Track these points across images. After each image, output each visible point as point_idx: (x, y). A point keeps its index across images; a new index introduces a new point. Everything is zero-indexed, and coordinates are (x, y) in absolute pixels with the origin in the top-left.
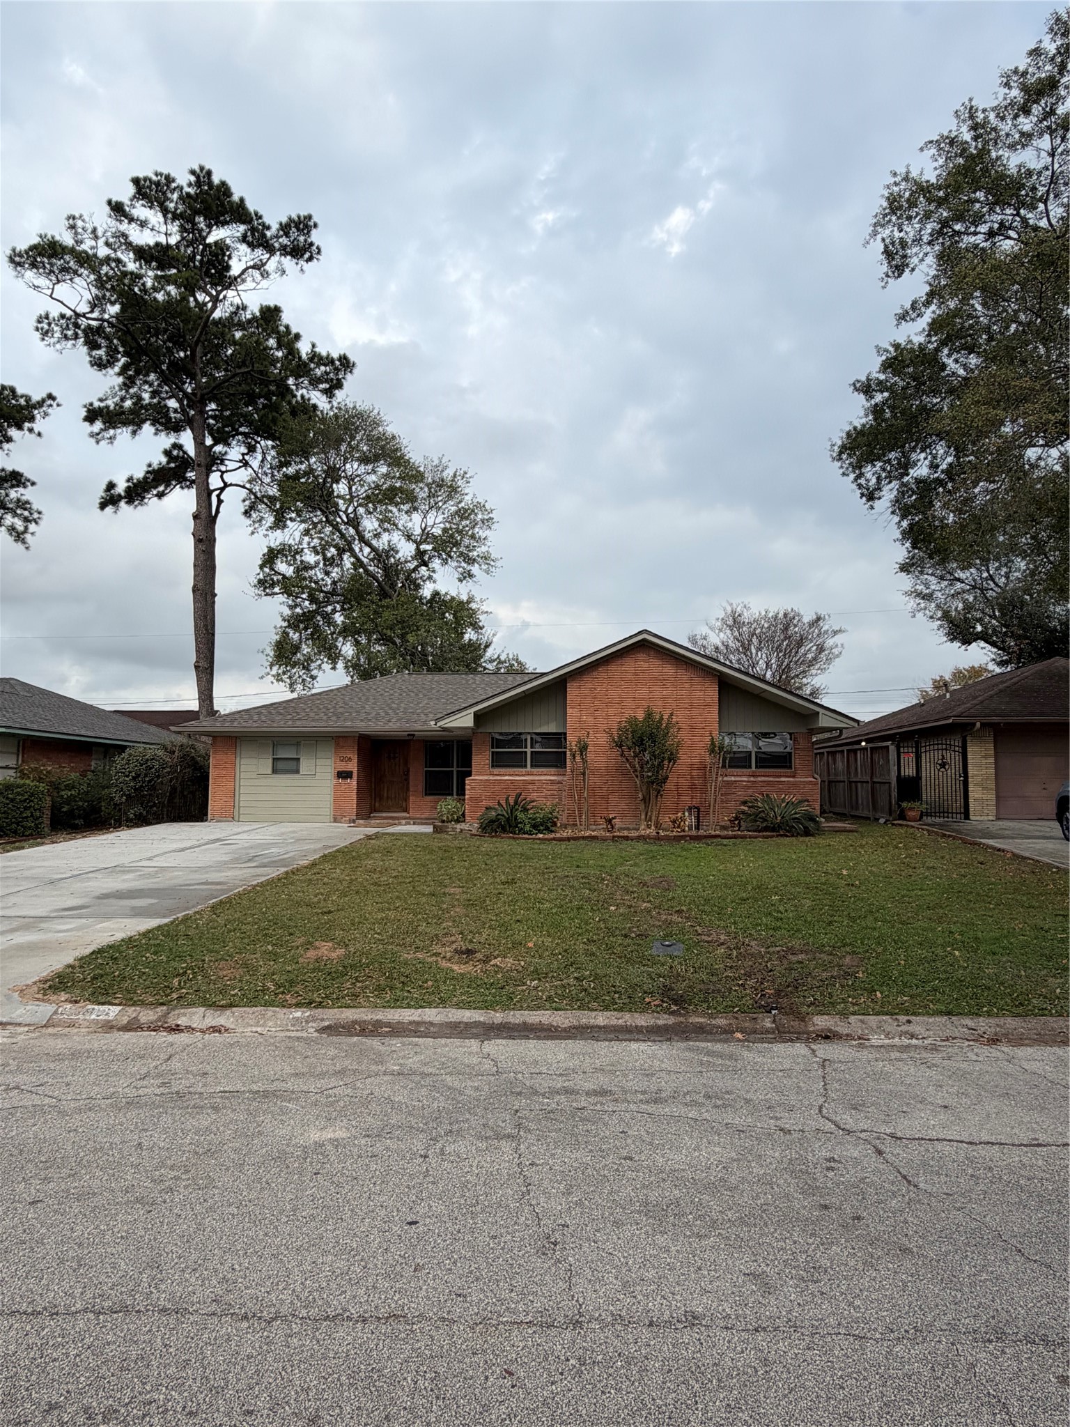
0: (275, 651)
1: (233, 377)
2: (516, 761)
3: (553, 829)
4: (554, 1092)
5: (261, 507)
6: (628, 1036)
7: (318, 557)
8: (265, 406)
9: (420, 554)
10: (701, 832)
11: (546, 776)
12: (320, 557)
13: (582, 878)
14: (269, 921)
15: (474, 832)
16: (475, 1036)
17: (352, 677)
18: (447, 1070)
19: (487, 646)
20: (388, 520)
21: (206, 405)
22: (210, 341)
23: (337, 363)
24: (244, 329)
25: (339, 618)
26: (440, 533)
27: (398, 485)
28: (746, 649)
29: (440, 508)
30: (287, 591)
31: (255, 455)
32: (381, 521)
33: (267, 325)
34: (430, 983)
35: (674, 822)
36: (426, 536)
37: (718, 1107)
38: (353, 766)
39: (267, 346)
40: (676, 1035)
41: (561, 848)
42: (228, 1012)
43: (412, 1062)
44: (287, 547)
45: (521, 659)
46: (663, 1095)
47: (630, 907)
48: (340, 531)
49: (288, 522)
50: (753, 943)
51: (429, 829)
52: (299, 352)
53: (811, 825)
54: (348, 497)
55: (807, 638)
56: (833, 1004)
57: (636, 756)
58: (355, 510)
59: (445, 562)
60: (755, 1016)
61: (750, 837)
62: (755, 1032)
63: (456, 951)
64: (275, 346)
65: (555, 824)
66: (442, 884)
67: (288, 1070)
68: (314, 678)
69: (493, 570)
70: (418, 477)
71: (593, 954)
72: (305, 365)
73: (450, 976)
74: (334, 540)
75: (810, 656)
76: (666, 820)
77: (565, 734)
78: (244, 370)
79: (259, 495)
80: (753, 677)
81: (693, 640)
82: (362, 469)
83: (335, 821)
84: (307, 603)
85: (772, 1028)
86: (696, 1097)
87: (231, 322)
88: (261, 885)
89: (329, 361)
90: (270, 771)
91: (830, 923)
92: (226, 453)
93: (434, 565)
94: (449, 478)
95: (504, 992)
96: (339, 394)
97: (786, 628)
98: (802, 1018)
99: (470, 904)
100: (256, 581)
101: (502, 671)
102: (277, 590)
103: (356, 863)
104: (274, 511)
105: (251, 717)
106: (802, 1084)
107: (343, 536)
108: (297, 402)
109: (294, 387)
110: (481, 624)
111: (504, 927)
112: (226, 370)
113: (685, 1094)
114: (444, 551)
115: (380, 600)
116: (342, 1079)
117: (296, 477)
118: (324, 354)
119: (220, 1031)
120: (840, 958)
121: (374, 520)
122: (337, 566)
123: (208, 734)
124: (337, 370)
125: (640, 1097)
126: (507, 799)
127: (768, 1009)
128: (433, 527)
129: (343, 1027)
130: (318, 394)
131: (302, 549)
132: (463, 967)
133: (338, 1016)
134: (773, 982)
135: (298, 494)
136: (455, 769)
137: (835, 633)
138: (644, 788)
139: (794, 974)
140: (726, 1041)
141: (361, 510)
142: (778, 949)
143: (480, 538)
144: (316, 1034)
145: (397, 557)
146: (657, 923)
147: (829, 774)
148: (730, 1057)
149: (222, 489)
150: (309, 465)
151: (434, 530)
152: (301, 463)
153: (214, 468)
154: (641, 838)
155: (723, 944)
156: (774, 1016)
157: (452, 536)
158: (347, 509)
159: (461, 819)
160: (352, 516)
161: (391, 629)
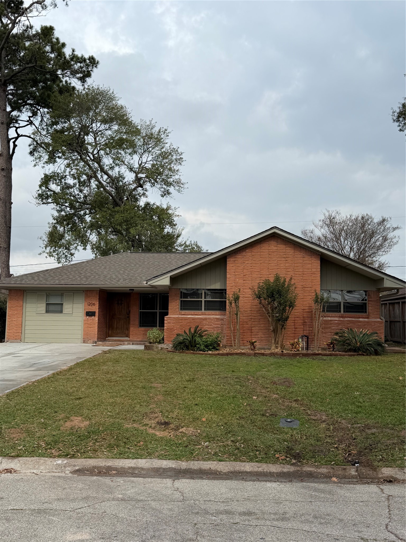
0: (49, 238)
1: (24, 69)
2: (196, 306)
3: (218, 348)
4: (219, 513)
5: (40, 149)
6: (265, 479)
7: (75, 181)
8: (43, 87)
9: (138, 180)
10: (309, 352)
11: (214, 315)
12: (76, 181)
13: (236, 378)
14: (42, 404)
15: (169, 349)
16: (170, 477)
17: (96, 254)
18: (152, 498)
19: (179, 236)
20: (118, 159)
21: (7, 87)
22: (10, 48)
23: (88, 61)
24: (31, 40)
25: (88, 218)
26: (150, 167)
27: (124, 137)
28: (338, 239)
29: (150, 152)
30: (56, 202)
31: (37, 117)
32: (114, 159)
33: (45, 37)
34: (142, 443)
35: (293, 345)
36: (142, 168)
37: (322, 524)
38: (95, 308)
39: (45, 51)
40: (295, 478)
41: (223, 359)
42: (16, 460)
43: (131, 492)
44: (56, 174)
45: (199, 244)
46: (288, 516)
47: (265, 397)
48: (89, 165)
49: (57, 159)
50: (343, 421)
51: (142, 347)
52: (64, 55)
53: (379, 349)
54: (94, 144)
55: (376, 232)
56: (395, 461)
57: (269, 303)
58: (98, 152)
59: (153, 185)
60: (345, 467)
61: (340, 355)
62: (345, 478)
63: (158, 423)
64: (50, 50)
65: (219, 345)
66: (149, 381)
67: (53, 496)
68: (72, 255)
69: (182, 190)
70: (137, 132)
71: (243, 426)
72: (68, 62)
73: (154, 438)
74: (85, 170)
75: (378, 243)
76: (288, 344)
77: (226, 290)
78: (30, 65)
79: (39, 142)
80: (342, 256)
81: (304, 233)
82: (103, 127)
83: (84, 342)
84: (68, 209)
85: (355, 475)
86: (308, 517)
87: (23, 36)
88: (38, 381)
89: (82, 60)
90: (44, 312)
91: (392, 410)
92: (19, 116)
93: (146, 187)
94: (156, 133)
95: (187, 449)
96: (89, 81)
97: (363, 226)
98: (374, 469)
99: (167, 393)
100: (37, 195)
101: (187, 251)
102: (50, 200)
103: (97, 368)
104: (49, 152)
105: (33, 278)
106: (375, 511)
107: (90, 168)
108: (63, 85)
109: (61, 76)
110: (174, 223)
111: (188, 408)
112: (20, 65)
113: (301, 516)
114: (153, 178)
115: (113, 207)
116: (86, 503)
117: (62, 131)
118: (80, 55)
119: (11, 472)
120: (398, 432)
121: (110, 158)
122: (87, 186)
123: (6, 288)
124: (88, 65)
125: (273, 516)
126: (190, 329)
127: (353, 463)
128: (146, 163)
129: (87, 471)
130: (76, 80)
131: (66, 176)
132: (162, 433)
133: (84, 463)
134: (356, 446)
135: (63, 141)
136: (158, 311)
137: (394, 229)
138: (274, 324)
139: (369, 441)
140: (326, 483)
141: (102, 152)
142: (359, 425)
143: (174, 170)
144: (70, 475)
145: (124, 181)
146: (282, 407)
147: (390, 317)
148: (330, 493)
149: (16, 138)
150: (70, 124)
151: (146, 165)
152: (65, 122)
153: (12, 125)
154: (272, 355)
155: (324, 421)
156: (357, 467)
157: (157, 169)
158: (93, 152)
159: (162, 341)
160: (96, 156)
161: (120, 225)
